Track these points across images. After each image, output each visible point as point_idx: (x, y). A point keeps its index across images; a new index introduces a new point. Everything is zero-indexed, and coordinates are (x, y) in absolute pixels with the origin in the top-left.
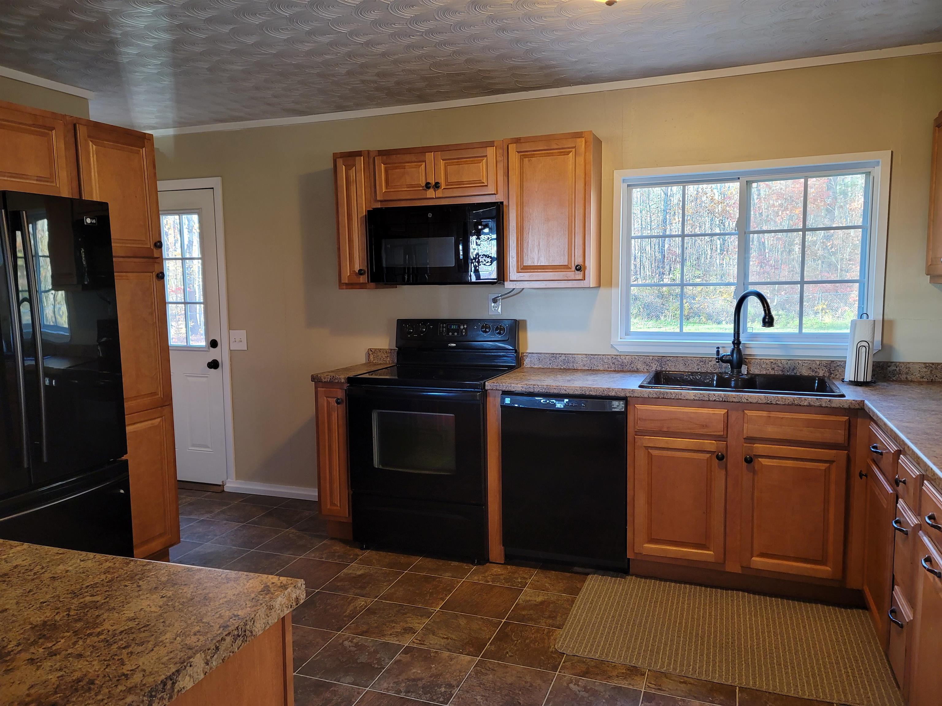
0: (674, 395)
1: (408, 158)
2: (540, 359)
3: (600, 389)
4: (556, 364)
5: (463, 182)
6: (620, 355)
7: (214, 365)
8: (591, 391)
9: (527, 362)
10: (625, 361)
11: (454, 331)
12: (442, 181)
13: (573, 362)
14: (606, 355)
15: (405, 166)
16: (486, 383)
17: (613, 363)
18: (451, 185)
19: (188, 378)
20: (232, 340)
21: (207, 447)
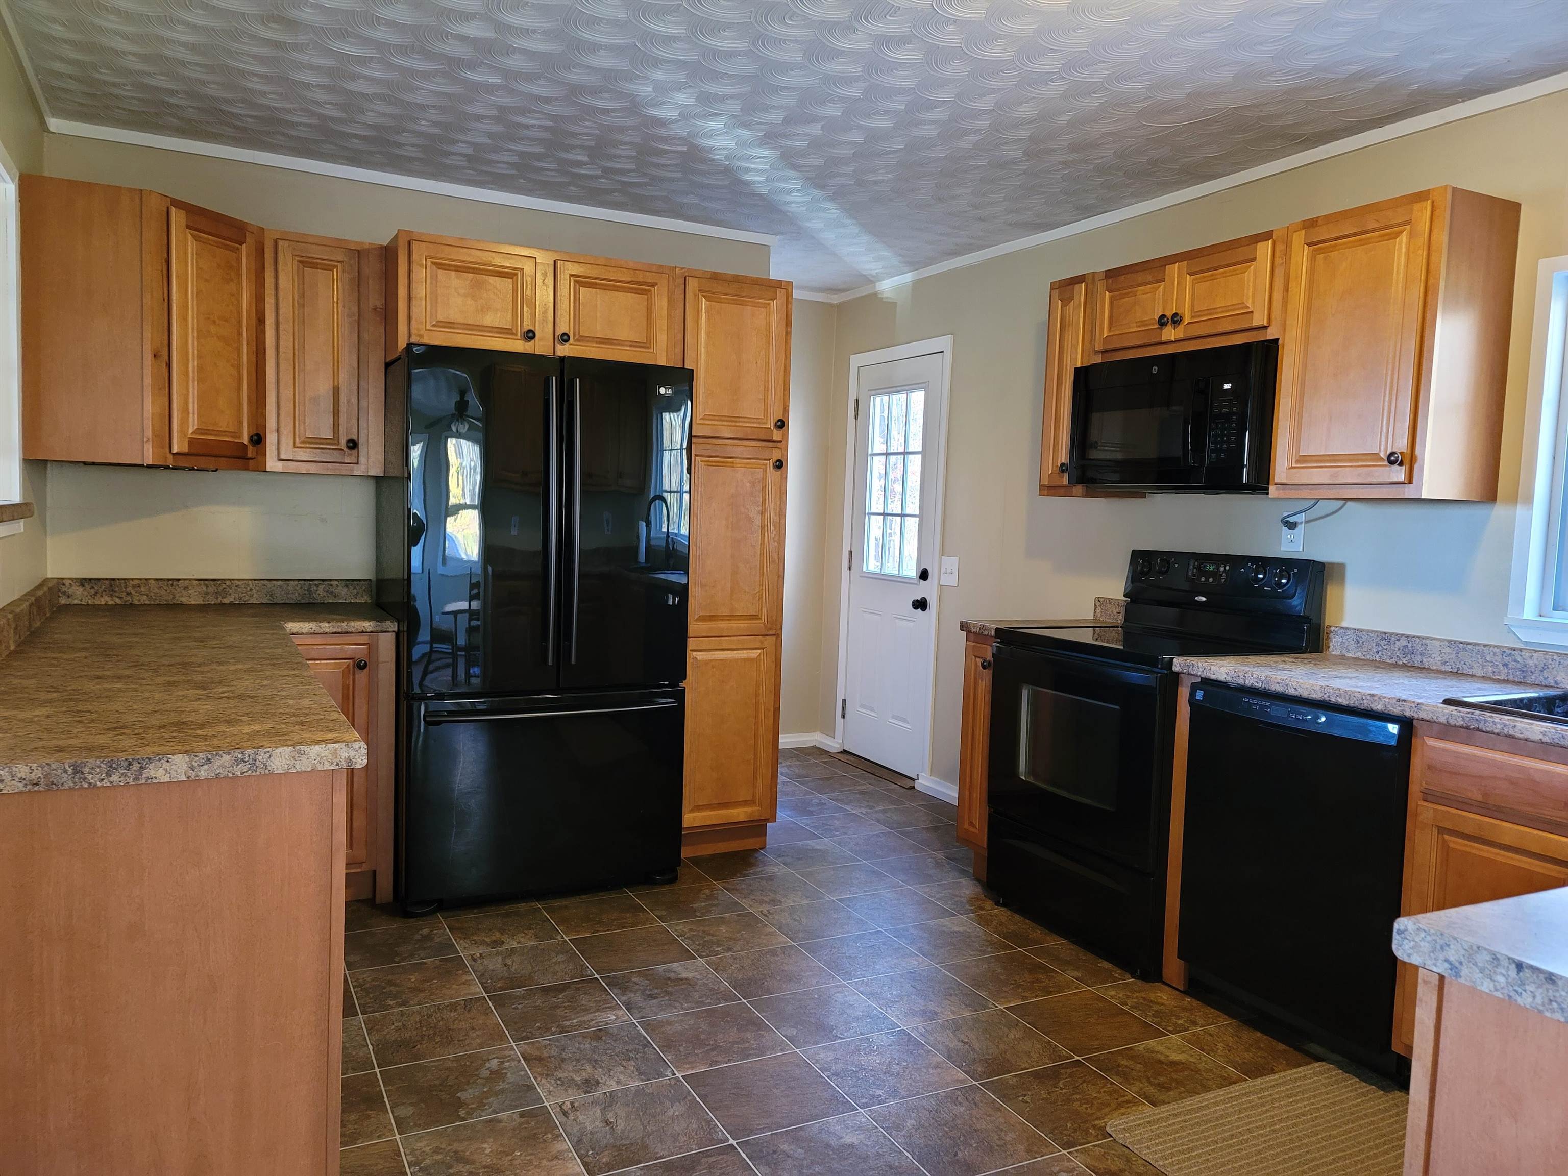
0: (1499, 726)
1: (1140, 277)
2: (1358, 642)
3: (1356, 694)
4: (1390, 654)
5: (1216, 308)
6: (1521, 650)
7: (921, 605)
8: (1339, 696)
9: (1335, 645)
10: (1530, 663)
11: (1208, 574)
12: (1186, 313)
13: (1422, 654)
14: (1491, 646)
15: (1137, 291)
16: (1175, 660)
17: (1505, 665)
18: (1199, 316)
19: (897, 621)
20: (943, 570)
21: (905, 721)
